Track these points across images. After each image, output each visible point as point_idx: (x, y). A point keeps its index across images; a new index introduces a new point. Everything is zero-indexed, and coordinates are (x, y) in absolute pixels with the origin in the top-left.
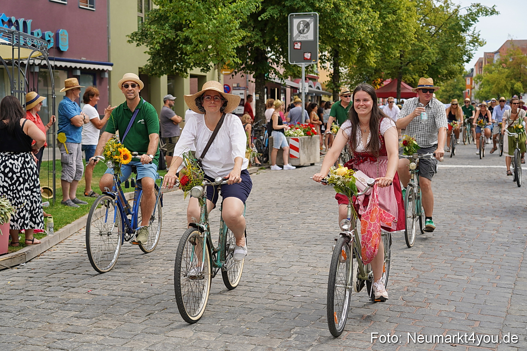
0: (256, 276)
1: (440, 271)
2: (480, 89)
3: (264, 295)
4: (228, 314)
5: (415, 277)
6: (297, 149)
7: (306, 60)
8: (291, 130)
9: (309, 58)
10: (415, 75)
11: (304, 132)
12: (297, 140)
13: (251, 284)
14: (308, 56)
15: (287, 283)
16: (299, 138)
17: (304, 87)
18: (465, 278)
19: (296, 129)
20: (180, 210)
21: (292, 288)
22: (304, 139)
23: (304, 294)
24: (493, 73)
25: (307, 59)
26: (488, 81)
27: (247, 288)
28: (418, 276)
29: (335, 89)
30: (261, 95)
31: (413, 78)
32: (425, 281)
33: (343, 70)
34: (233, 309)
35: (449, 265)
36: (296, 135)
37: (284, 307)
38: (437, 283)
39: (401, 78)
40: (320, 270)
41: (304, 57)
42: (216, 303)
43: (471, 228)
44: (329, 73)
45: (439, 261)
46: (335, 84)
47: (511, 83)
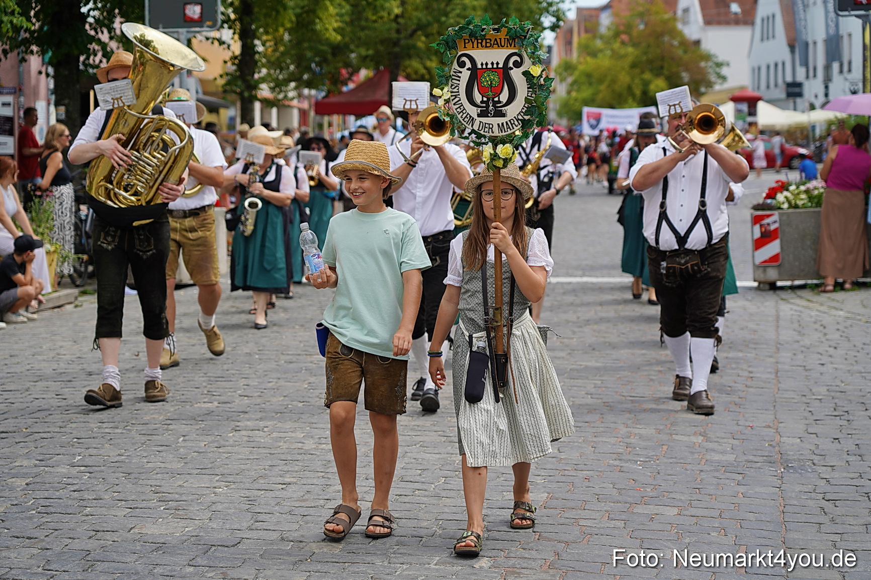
2: (569, 92)
10: (431, 60)
24: (600, 55)
26: (588, 76)
29: (246, 94)
30: (71, 109)
31: (426, 68)
39: (397, 66)
43: (643, 432)
44: (230, 54)
46: (245, 81)
47: (642, 80)
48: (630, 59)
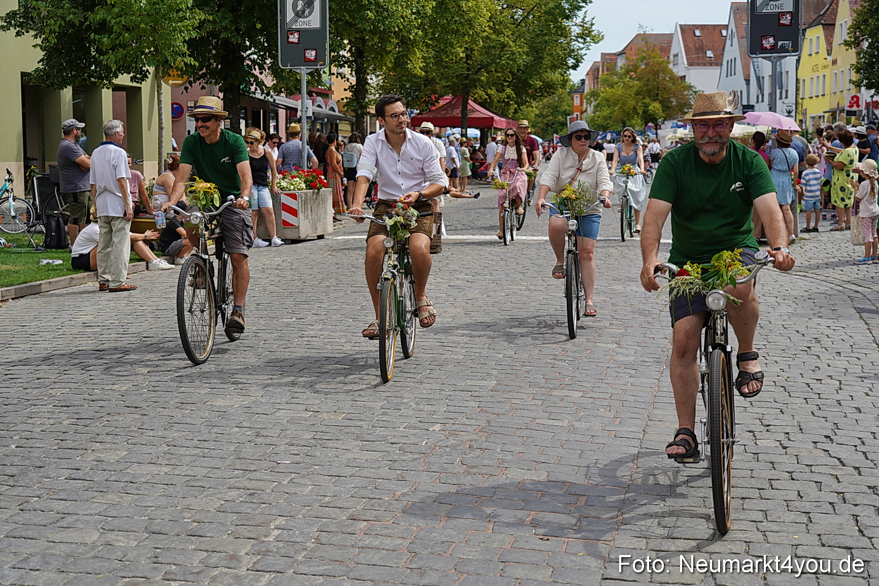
0: (215, 430)
1: (525, 413)
2: (594, 112)
3: (228, 462)
4: (162, 498)
5: (483, 423)
6: (294, 212)
7: (307, 62)
8: (283, 179)
9: (312, 58)
10: (491, 89)
11: (305, 182)
12: (294, 196)
13: (206, 444)
14: (311, 54)
15: (268, 441)
16: (296, 192)
17: (305, 107)
18: (565, 423)
19: (293, 177)
20: (89, 318)
21: (277, 450)
22: (306, 194)
23: (297, 458)
24: (616, 86)
25: (310, 60)
26: (608, 100)
27: (198, 451)
28: (489, 422)
29: (359, 112)
30: (234, 121)
32: (499, 430)
33: (373, 80)
34: (171, 489)
35: (540, 402)
36: (292, 187)
37: (261, 483)
38: (518, 433)
39: (468, 94)
40: (325, 416)
41: (305, 57)
42: (143, 480)
44: (349, 84)
45: (523, 396)
46: (358, 103)
47: (643, 103)
48: (635, 89)
